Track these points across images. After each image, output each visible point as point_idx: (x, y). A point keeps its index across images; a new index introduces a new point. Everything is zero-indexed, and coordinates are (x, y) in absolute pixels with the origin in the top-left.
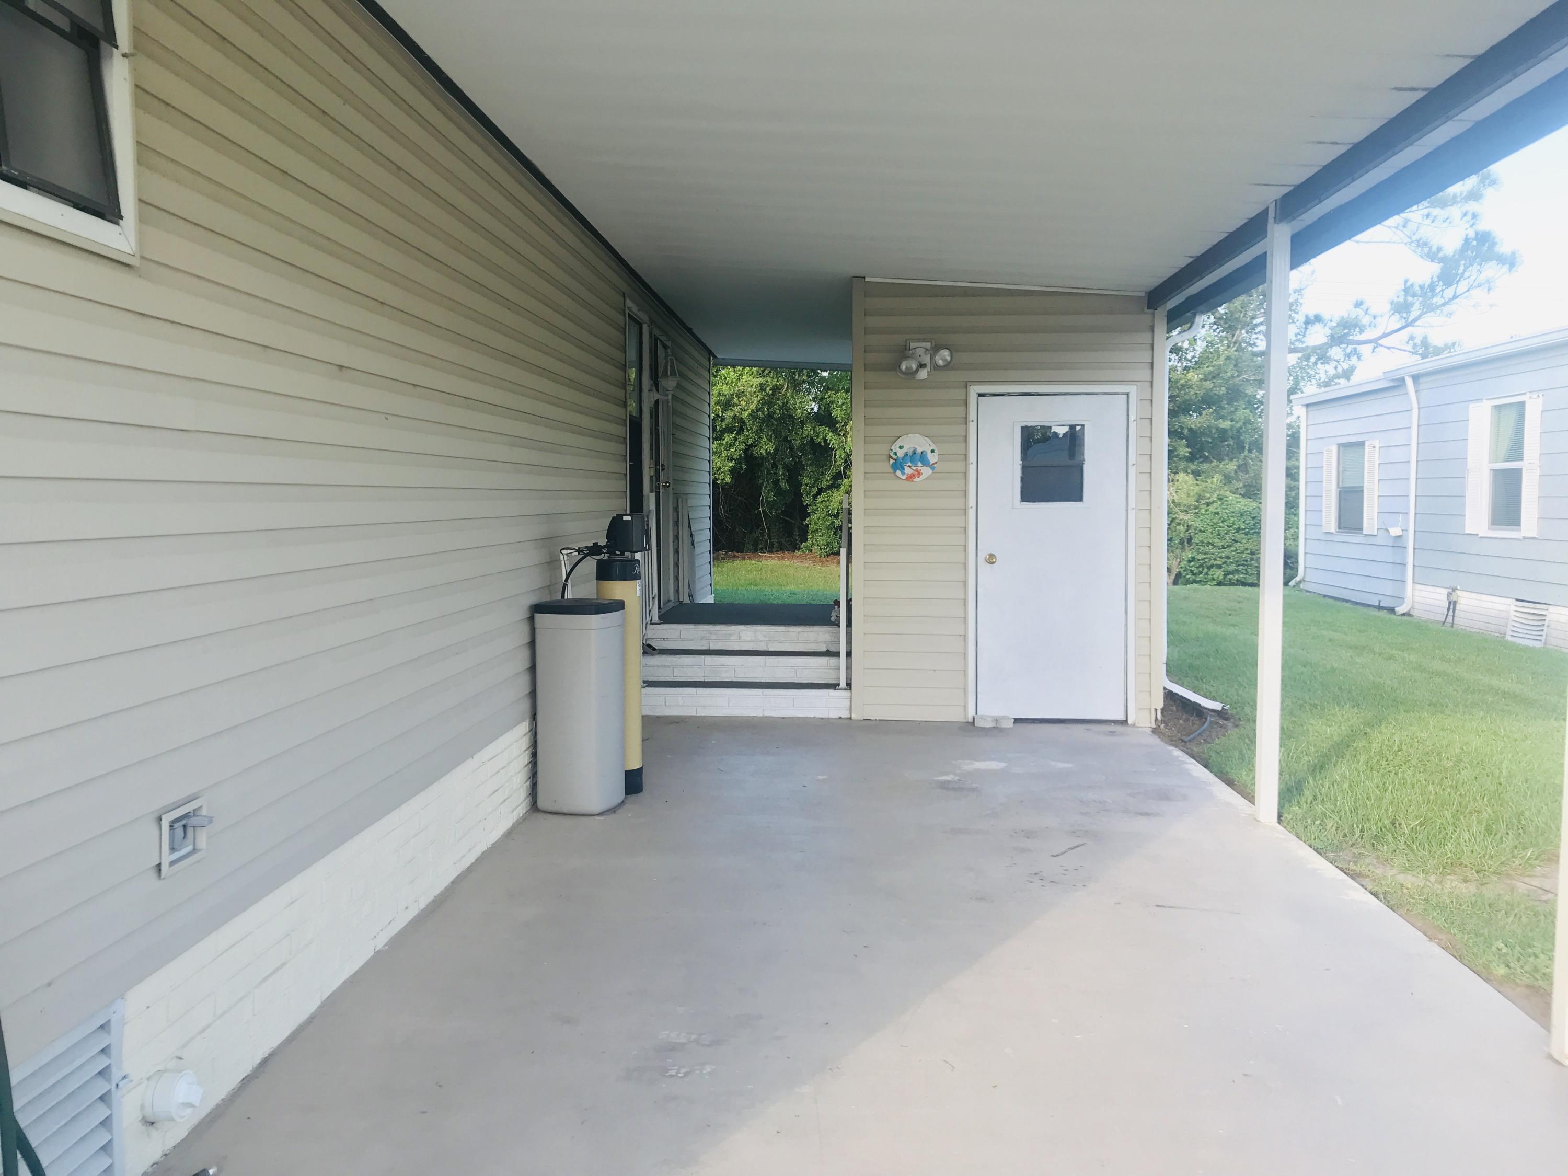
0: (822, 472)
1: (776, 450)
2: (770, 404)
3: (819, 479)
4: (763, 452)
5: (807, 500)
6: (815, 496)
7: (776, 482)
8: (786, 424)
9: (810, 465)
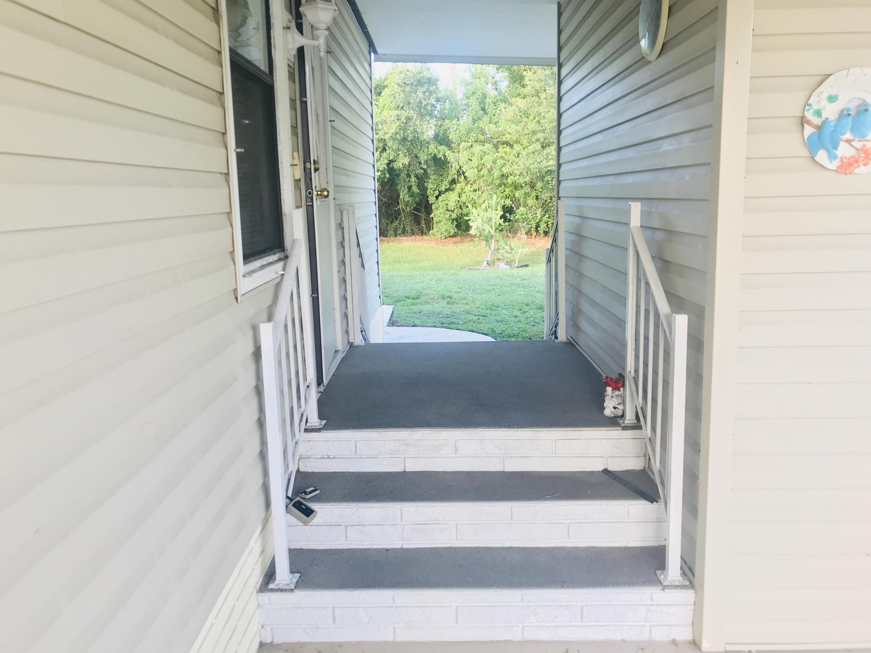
0: (442, 180)
1: (410, 165)
2: (405, 130)
3: (440, 184)
4: (401, 165)
5: (432, 199)
6: (437, 197)
7: (410, 188)
8: (416, 145)
9: (433, 174)
